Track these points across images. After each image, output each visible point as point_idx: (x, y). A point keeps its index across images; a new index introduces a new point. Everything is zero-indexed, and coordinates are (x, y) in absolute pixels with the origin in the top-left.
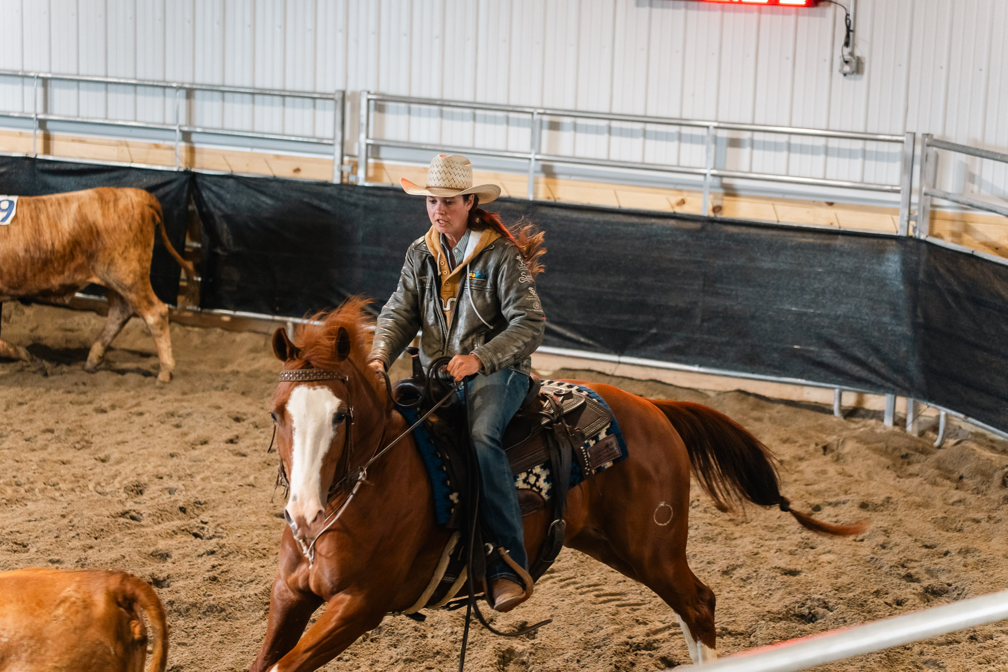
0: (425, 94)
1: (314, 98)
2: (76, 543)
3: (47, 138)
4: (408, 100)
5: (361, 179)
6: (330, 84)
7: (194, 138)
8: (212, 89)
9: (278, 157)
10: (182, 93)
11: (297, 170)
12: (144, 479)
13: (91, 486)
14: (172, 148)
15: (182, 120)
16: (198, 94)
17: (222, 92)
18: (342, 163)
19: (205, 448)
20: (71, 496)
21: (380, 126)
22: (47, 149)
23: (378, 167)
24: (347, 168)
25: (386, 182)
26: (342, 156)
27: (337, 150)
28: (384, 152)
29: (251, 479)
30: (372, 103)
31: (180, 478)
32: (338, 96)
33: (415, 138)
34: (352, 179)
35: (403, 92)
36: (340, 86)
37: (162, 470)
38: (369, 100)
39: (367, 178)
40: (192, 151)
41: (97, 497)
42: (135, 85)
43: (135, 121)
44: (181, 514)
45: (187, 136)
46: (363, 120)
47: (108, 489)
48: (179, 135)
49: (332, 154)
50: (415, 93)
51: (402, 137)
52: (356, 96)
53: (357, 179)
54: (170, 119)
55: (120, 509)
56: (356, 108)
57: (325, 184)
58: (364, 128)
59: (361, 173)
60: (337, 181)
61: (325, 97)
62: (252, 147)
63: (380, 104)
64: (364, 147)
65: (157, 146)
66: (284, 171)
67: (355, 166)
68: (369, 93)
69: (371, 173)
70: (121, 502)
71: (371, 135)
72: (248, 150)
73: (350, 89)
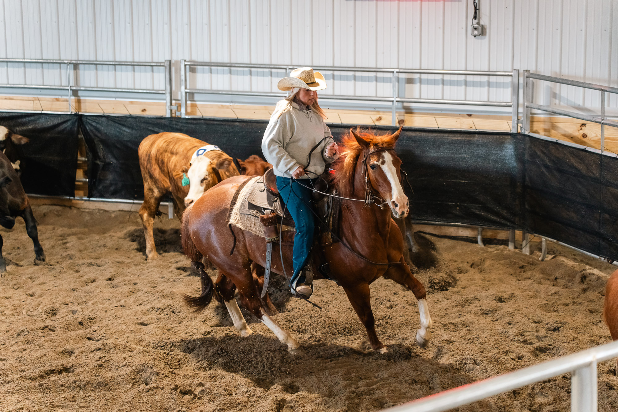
0: (220, 60)
1: (152, 66)
2: (16, 348)
4: (210, 65)
5: (183, 114)
6: (161, 57)
7: (80, 93)
8: (89, 63)
9: (132, 103)
10: (71, 66)
11: (144, 110)
12: (57, 305)
13: (24, 312)
14: (67, 101)
15: (72, 83)
16: (81, 66)
17: (96, 64)
18: (171, 104)
19: (94, 284)
20: (12, 319)
21: (194, 81)
23: (194, 106)
24: (174, 108)
25: (198, 115)
26: (171, 100)
27: (168, 96)
28: (197, 97)
29: (122, 302)
30: (188, 67)
31: (79, 304)
32: (167, 64)
33: (215, 87)
34: (178, 114)
35: (206, 59)
36: (168, 58)
37: (68, 300)
38: (185, 65)
39: (187, 113)
40: (79, 101)
41: (28, 318)
42: (42, 63)
43: (43, 85)
44: (80, 326)
45: (75, 93)
46: (183, 78)
47: (35, 313)
48: (70, 92)
49: (165, 99)
50: (214, 60)
51: (207, 87)
52: (178, 63)
53: (181, 114)
54: (64, 83)
55: (42, 325)
56: (178, 70)
57: (161, 118)
58: (183, 83)
59: (183, 110)
60: (168, 116)
61: (159, 65)
62: (116, 98)
64: (184, 94)
65: (57, 100)
66: (136, 111)
67: (179, 106)
68: (185, 61)
69: (189, 110)
70: (43, 321)
71: (188, 87)
72: (114, 99)
73: (174, 59)
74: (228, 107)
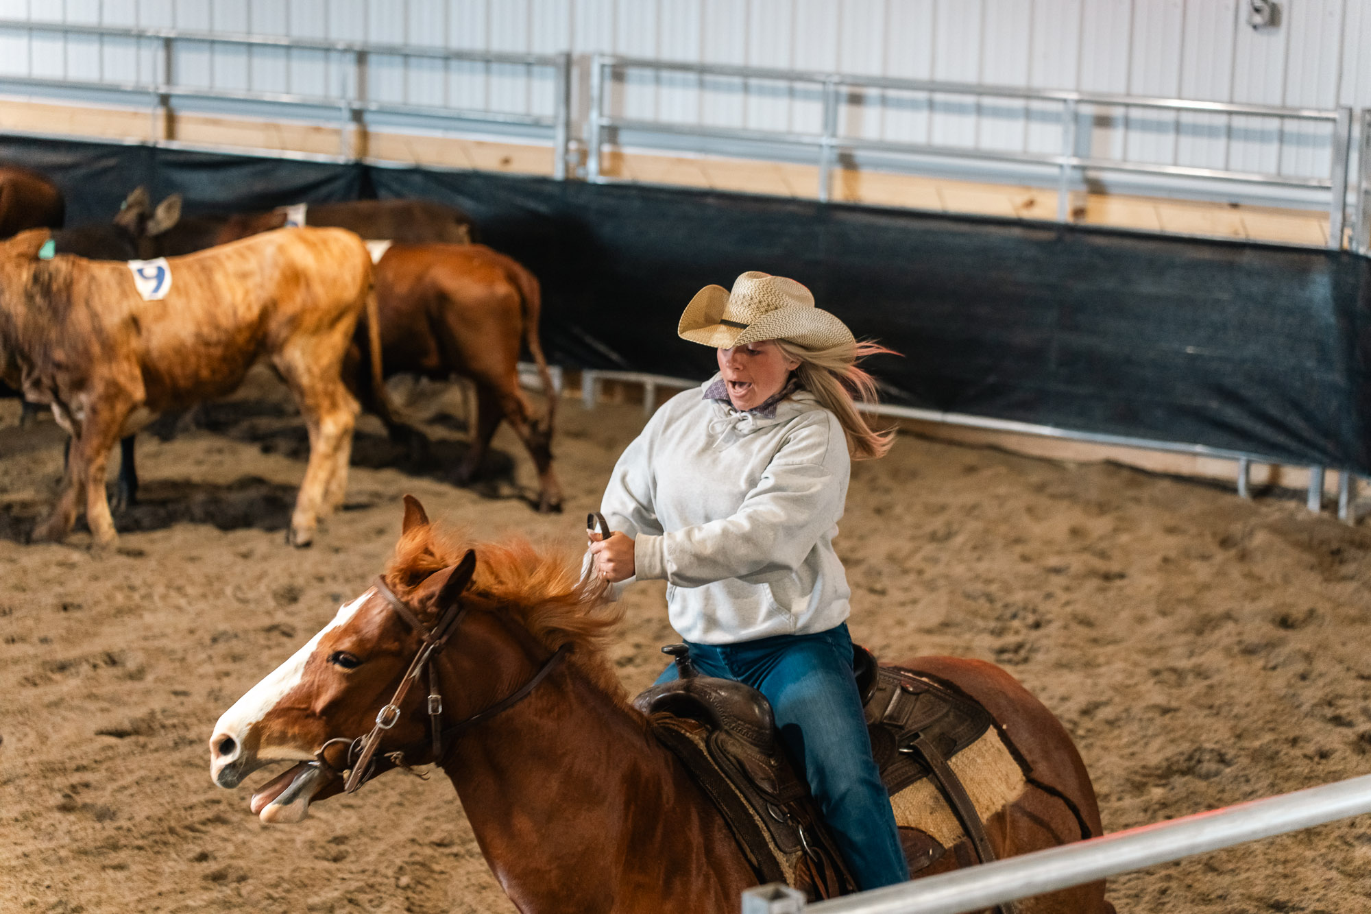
0: (679, 57)
1: (528, 63)
2: (208, 669)
3: (171, 121)
4: (657, 66)
5: (593, 172)
6: (551, 44)
7: (368, 117)
8: (390, 51)
9: (480, 144)
10: (350, 57)
11: (506, 161)
12: (300, 581)
13: (229, 591)
14: (337, 132)
15: (352, 92)
16: (373, 59)
17: (405, 55)
18: (567, 150)
20: (202, 605)
21: (619, 100)
22: (171, 134)
23: (617, 157)
24: (573, 159)
25: (627, 175)
26: (568, 139)
27: (560, 134)
28: (624, 136)
30: (608, 71)
31: (347, 580)
32: (562, 60)
33: (665, 117)
34: (579, 173)
35: (649, 53)
36: (563, 46)
37: (324, 570)
38: (603, 66)
39: (601, 172)
40: (364, 135)
41: (236, 605)
42: (288, 47)
43: (288, 93)
45: (357, 115)
46: (595, 92)
47: (251, 595)
48: (346, 114)
49: (553, 138)
50: (667, 55)
51: (648, 115)
52: (586, 59)
53: (587, 174)
54: (335, 92)
55: (267, 622)
56: (585, 76)
57: (544, 181)
58: (595, 104)
59: (592, 165)
60: (558, 174)
61: (544, 61)
62: (446, 129)
63: (618, 71)
64: (595, 130)
65: (318, 130)
66: (487, 162)
67: (584, 155)
68: (602, 55)
69: (607, 164)
70: (269, 613)
71: (606, 111)
72: (438, 134)
73: (579, 49)
74: (691, 163)
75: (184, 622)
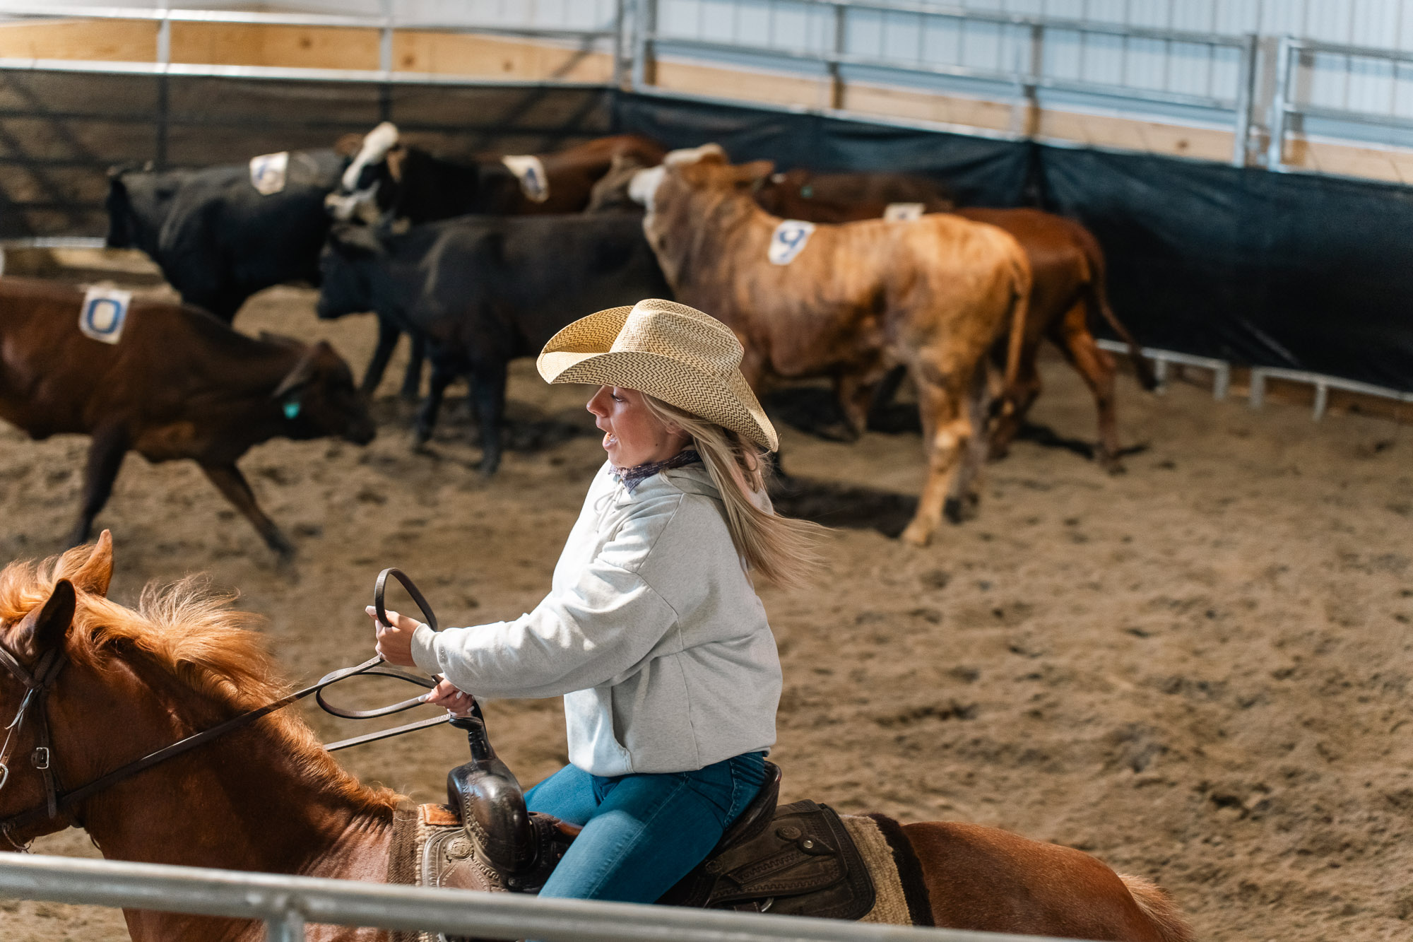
0: (1373, 42)
1: (1211, 44)
2: (850, 649)
3: (840, 90)
4: (1348, 51)
5: (1274, 160)
6: (1236, 25)
7: (1041, 94)
8: (1068, 26)
9: (1157, 126)
10: (1026, 32)
11: (1183, 145)
12: (948, 567)
13: (875, 571)
14: (1008, 108)
15: (1026, 67)
16: (1049, 34)
17: (1082, 30)
18: (1248, 135)
19: (1035, 529)
20: (848, 584)
21: (1306, 86)
22: (838, 102)
23: (1300, 145)
24: (1254, 145)
25: (1309, 165)
26: (1250, 124)
27: (1242, 119)
28: (1309, 124)
29: (1095, 578)
30: (1296, 54)
31: (997, 569)
32: (1247, 43)
33: (1355, 105)
34: (1260, 161)
35: (1341, 38)
36: (1250, 27)
37: (973, 557)
38: (1290, 49)
39: (1283, 160)
40: (1036, 112)
41: (882, 587)
42: (962, 19)
43: (959, 65)
44: (995, 620)
45: (1030, 91)
46: (1281, 77)
47: (898, 577)
48: (1019, 90)
49: (1233, 123)
50: (1359, 41)
51: (1336, 102)
52: (1273, 42)
53: (1268, 160)
54: (1008, 66)
55: (912, 605)
56: (1272, 59)
57: (1222, 167)
58: (1281, 89)
59: (1274, 151)
60: (1237, 160)
61: (1228, 42)
62: (1121, 109)
63: (1307, 56)
64: (1279, 116)
65: (988, 105)
66: (1163, 145)
67: (1265, 142)
68: (1291, 38)
69: (1289, 152)
70: (915, 597)
71: (1292, 96)
72: (1112, 114)
73: (1266, 30)
74: (1380, 154)
75: (830, 600)
